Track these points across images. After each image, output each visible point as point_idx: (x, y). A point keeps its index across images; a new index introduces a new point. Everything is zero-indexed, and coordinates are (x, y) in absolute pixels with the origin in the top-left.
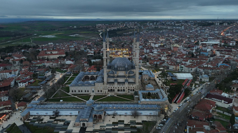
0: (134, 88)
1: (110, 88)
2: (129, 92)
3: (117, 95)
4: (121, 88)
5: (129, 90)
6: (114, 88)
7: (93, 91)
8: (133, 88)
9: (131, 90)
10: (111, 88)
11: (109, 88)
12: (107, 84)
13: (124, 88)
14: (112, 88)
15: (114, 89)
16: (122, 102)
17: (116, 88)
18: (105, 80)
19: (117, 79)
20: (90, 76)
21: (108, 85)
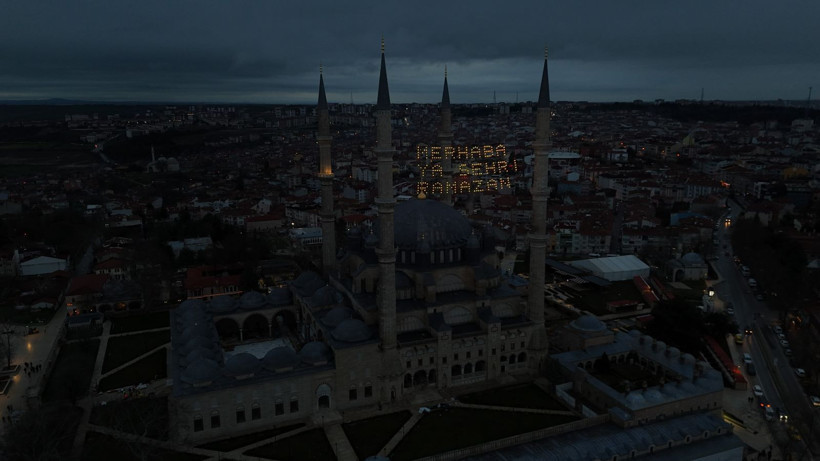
0: (526, 345)
1: (415, 363)
2: (503, 368)
3: (460, 398)
4: (468, 355)
5: (503, 359)
6: (432, 360)
7: (324, 401)
8: (523, 344)
9: (512, 358)
10: (420, 362)
11: (409, 364)
12: (398, 347)
13: (480, 353)
14: (426, 362)
15: (433, 367)
16: (539, 434)
17: (445, 360)
18: (389, 324)
19: (439, 309)
20: (240, 318)
21: (403, 351)
